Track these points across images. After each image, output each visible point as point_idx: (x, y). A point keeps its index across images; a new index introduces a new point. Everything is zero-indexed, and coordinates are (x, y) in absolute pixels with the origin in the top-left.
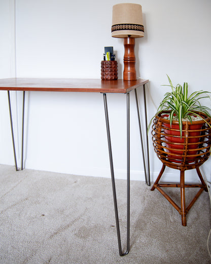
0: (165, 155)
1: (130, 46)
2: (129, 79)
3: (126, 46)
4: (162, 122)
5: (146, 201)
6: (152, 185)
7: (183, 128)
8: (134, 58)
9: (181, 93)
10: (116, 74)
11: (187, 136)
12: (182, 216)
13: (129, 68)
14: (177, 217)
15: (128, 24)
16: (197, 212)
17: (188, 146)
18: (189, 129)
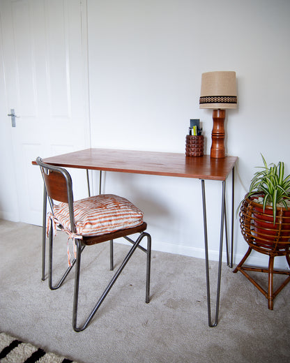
0: (253, 238)
1: (220, 120)
2: (217, 157)
3: (215, 120)
4: (254, 206)
5: (229, 283)
6: (234, 267)
7: (277, 214)
8: (224, 133)
9: (276, 174)
10: (202, 150)
11: (280, 222)
12: (269, 300)
13: (217, 146)
14: (262, 300)
15: (220, 97)
16: (284, 299)
17: (281, 232)
18: (284, 215)
